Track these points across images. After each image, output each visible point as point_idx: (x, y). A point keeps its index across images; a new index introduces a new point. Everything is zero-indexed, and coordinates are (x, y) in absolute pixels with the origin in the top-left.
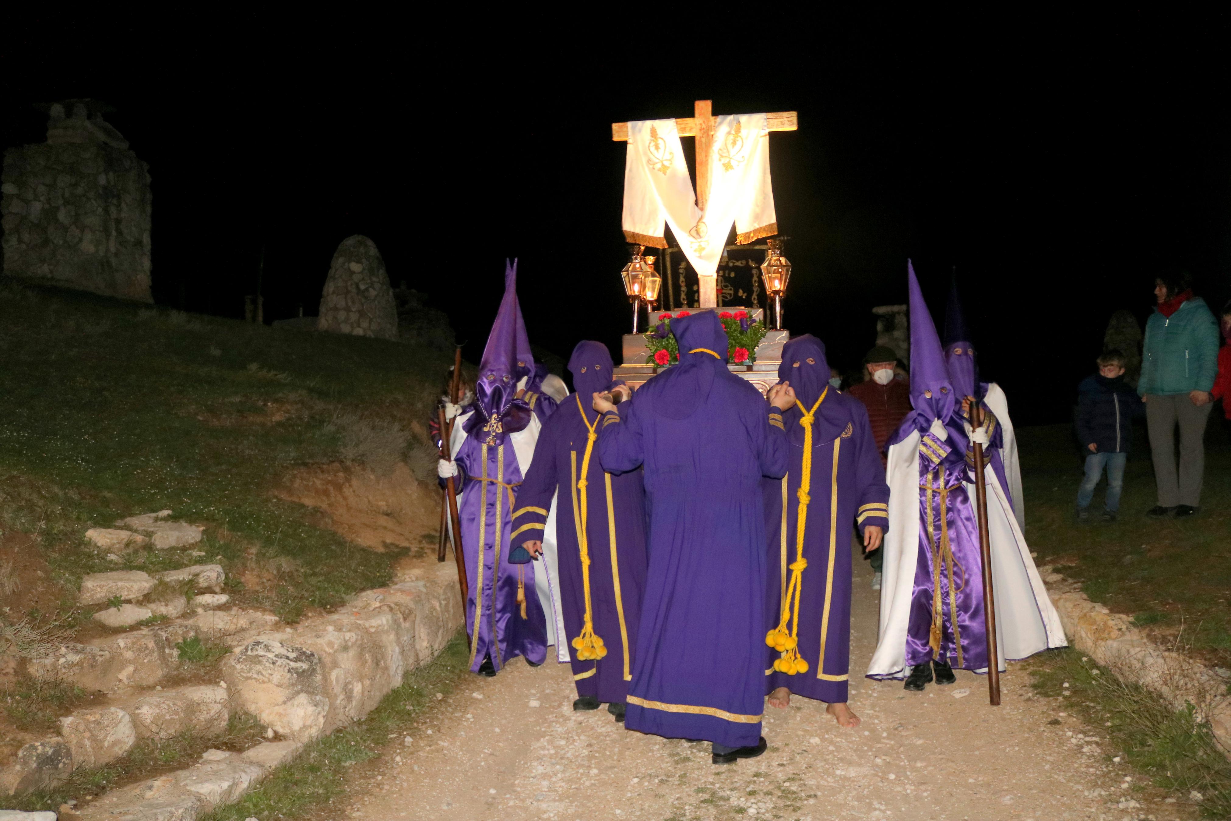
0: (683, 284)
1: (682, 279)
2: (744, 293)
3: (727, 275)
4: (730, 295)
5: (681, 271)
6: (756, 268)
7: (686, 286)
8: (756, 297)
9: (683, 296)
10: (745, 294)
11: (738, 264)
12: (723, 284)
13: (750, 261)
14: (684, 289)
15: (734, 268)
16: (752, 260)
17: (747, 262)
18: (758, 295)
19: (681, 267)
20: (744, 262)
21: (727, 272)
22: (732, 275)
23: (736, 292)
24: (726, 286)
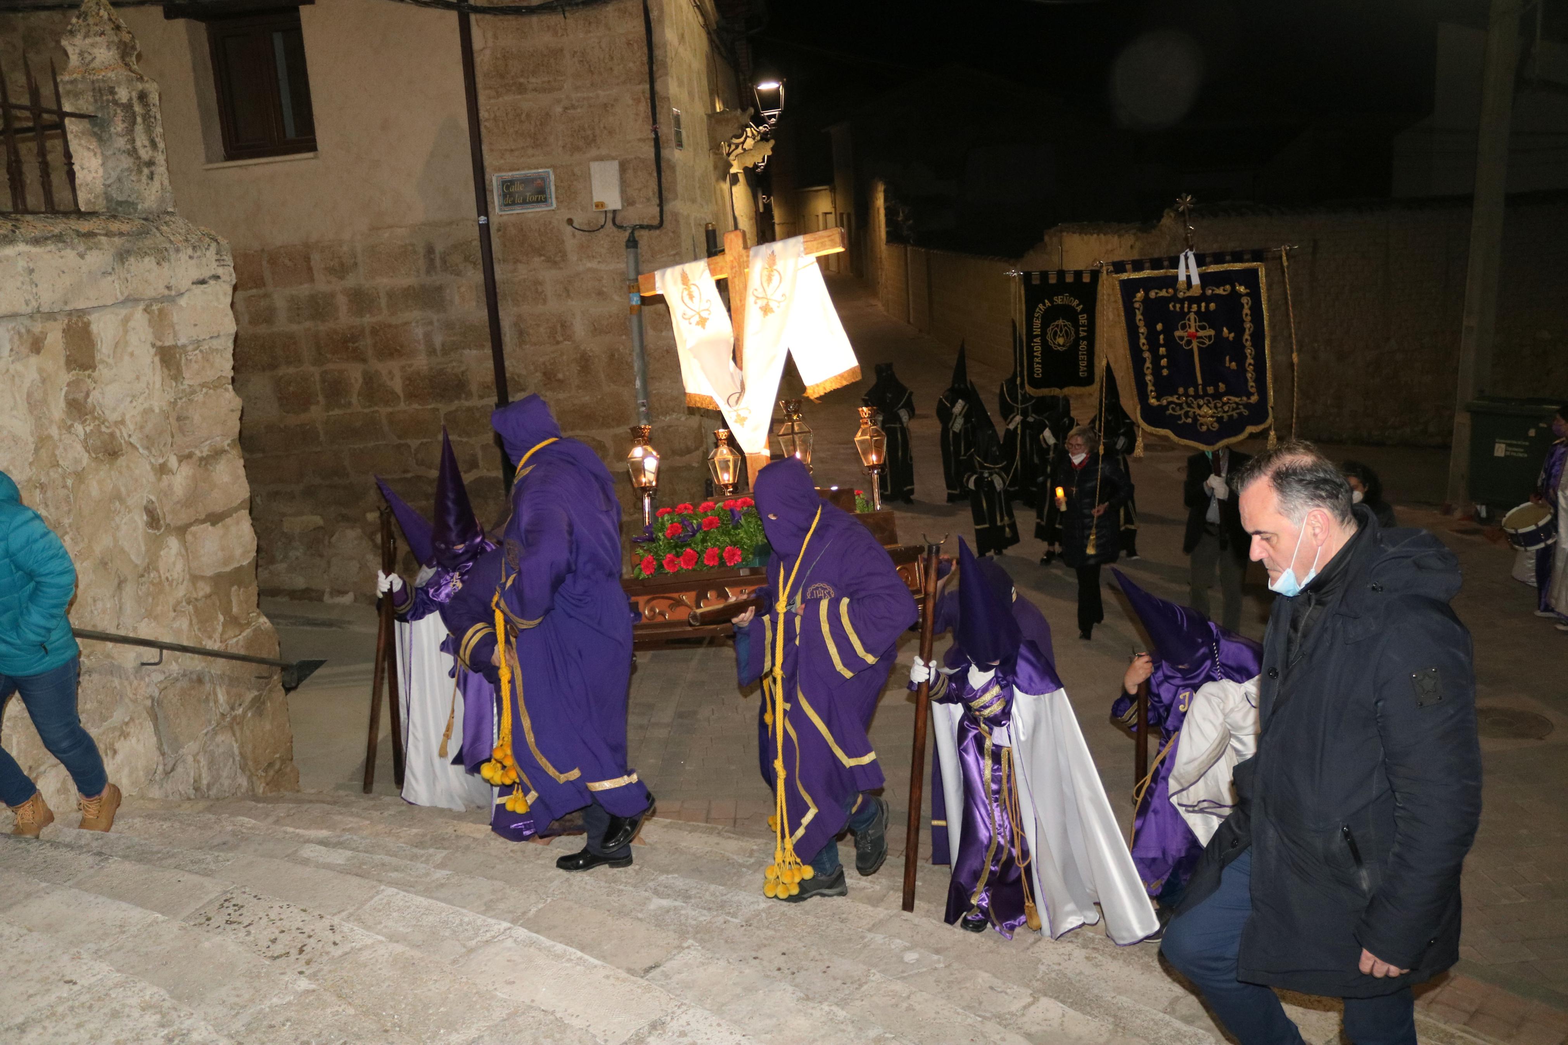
0: (1141, 324)
1: (1139, 316)
2: (1230, 333)
3: (1203, 309)
4: (1210, 337)
5: (1137, 305)
6: (1247, 295)
7: (1145, 326)
8: (1249, 338)
9: (1143, 339)
10: (1232, 335)
11: (1220, 291)
12: (1198, 324)
13: (1237, 284)
14: (1142, 330)
15: (1215, 298)
16: (1240, 285)
17: (1233, 287)
18: (1251, 335)
19: (1137, 299)
20: (1228, 287)
21: (1203, 304)
22: (1212, 306)
23: (1219, 332)
24: (1203, 328)
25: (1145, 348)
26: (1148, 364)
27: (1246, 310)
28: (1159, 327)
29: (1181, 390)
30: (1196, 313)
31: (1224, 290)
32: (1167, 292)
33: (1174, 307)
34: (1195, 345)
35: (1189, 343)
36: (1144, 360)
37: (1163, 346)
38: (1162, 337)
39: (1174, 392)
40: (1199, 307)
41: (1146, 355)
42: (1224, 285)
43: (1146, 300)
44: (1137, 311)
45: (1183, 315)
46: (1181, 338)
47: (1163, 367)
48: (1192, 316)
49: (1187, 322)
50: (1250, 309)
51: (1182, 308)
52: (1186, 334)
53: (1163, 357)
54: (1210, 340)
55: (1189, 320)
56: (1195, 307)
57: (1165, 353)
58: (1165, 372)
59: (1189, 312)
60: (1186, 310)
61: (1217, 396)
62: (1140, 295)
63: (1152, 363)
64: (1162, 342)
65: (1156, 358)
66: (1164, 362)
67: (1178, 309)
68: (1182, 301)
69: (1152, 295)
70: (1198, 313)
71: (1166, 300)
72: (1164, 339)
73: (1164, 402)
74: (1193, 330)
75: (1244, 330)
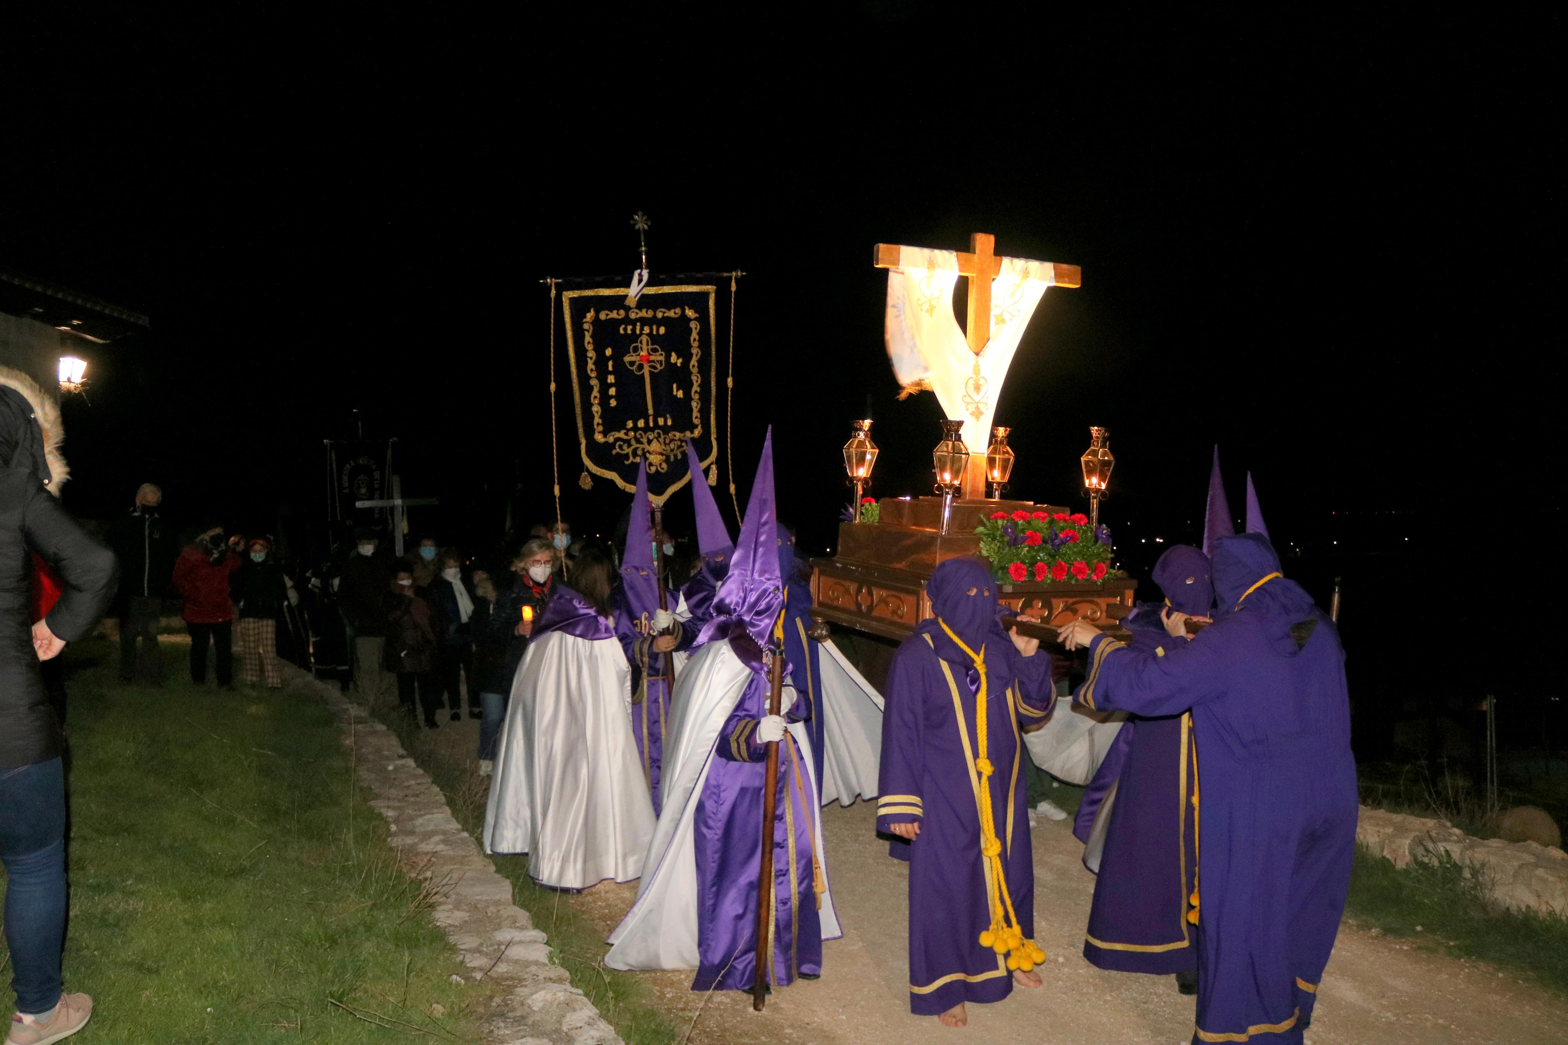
0: (590, 347)
1: (588, 338)
2: (678, 359)
3: (655, 333)
4: (660, 362)
5: (586, 326)
6: (696, 319)
7: (594, 350)
8: (696, 364)
9: (591, 365)
10: (680, 361)
11: (671, 314)
12: (650, 347)
13: (686, 307)
14: (591, 354)
15: (666, 321)
16: (690, 309)
17: (683, 311)
18: (698, 361)
19: (586, 319)
20: (678, 310)
21: (655, 327)
22: (662, 330)
23: (668, 357)
24: (654, 352)
25: (593, 375)
26: (595, 393)
27: (694, 335)
28: (608, 352)
29: (630, 424)
30: (647, 335)
31: (675, 313)
32: (618, 314)
33: (625, 329)
34: (646, 371)
35: (641, 367)
36: (591, 388)
37: (611, 373)
38: (610, 363)
39: (622, 426)
40: (651, 330)
41: (594, 382)
42: (675, 308)
43: (596, 322)
44: (586, 333)
45: (635, 337)
46: (632, 363)
47: (612, 397)
48: (644, 338)
49: (639, 345)
50: (698, 334)
51: (634, 330)
52: (638, 358)
53: (611, 385)
54: (661, 365)
55: (641, 343)
56: (647, 330)
57: (613, 381)
58: (613, 403)
59: (641, 334)
60: (638, 332)
61: (666, 429)
62: (590, 316)
63: (599, 392)
64: (610, 368)
65: (604, 387)
66: (612, 391)
67: (629, 332)
68: (633, 322)
69: (602, 316)
70: (650, 335)
71: (616, 323)
72: (613, 366)
73: (611, 439)
74: (644, 353)
75: (692, 355)
